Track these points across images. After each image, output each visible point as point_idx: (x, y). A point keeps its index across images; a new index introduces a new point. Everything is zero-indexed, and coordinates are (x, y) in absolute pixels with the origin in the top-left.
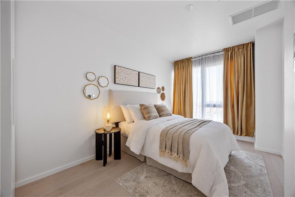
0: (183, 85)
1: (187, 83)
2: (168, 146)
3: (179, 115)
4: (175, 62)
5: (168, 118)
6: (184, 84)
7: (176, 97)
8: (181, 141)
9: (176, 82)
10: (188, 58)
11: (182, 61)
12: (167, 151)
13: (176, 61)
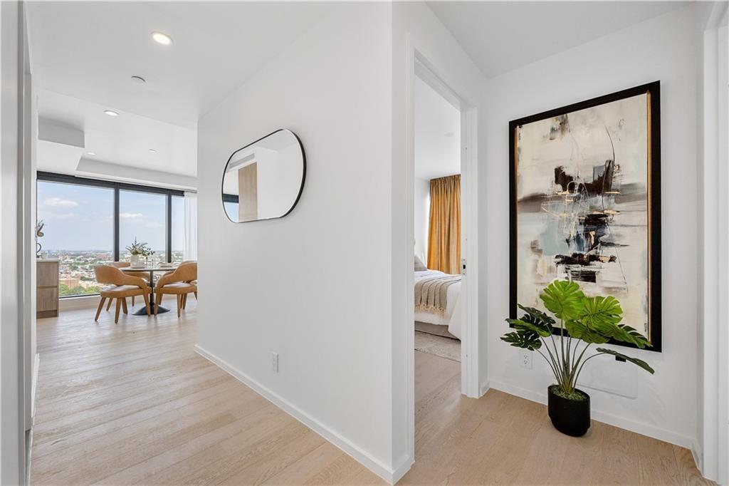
0: (445, 221)
1: (453, 218)
2: (424, 298)
3: (438, 270)
4: (432, 180)
5: (422, 272)
6: (447, 220)
7: (433, 242)
8: (438, 291)
9: (433, 217)
10: (454, 176)
11: (444, 180)
12: (423, 304)
13: (434, 180)
